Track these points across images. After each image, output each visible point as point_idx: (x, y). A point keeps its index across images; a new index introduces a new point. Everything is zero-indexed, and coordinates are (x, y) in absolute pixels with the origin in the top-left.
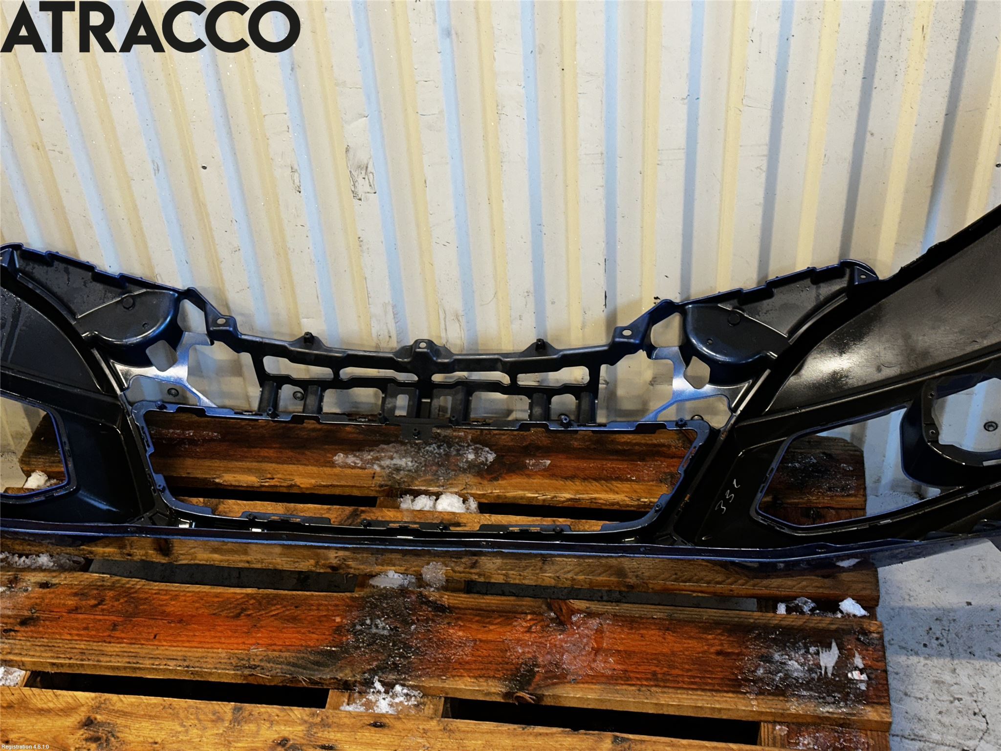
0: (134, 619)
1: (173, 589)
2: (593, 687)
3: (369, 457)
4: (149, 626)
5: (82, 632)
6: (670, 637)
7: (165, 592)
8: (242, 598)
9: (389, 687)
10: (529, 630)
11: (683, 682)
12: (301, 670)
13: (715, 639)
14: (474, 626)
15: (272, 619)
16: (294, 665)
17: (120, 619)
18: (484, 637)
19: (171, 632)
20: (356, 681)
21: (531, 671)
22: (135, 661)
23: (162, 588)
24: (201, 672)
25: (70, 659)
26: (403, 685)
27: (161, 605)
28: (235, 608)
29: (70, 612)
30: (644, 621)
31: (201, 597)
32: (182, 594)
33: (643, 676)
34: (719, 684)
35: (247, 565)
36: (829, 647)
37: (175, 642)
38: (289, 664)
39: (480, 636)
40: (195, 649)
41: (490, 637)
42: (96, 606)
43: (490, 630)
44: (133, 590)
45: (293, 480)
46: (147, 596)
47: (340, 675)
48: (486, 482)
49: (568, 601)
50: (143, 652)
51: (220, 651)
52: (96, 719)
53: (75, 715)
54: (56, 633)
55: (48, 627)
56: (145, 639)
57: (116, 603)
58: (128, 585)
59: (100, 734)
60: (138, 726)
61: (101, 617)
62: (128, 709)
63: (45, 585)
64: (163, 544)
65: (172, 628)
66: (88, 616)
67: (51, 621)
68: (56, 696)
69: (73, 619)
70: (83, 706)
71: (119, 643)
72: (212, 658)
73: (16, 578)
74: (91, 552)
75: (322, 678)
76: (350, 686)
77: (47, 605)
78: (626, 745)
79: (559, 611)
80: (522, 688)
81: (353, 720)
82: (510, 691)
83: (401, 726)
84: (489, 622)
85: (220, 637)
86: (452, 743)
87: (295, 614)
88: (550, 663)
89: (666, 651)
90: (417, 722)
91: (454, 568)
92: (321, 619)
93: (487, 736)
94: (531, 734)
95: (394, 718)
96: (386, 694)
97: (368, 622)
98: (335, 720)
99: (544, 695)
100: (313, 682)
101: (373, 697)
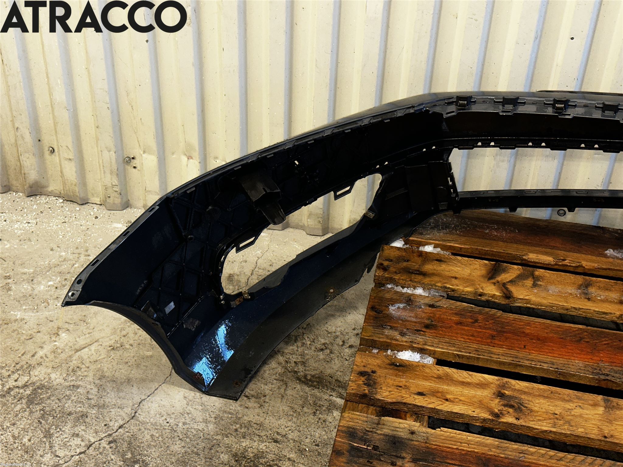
0: (505, 334)
1: (524, 319)
4: (517, 340)
5: (471, 338)
7: (519, 320)
8: (577, 330)
15: (606, 346)
17: (495, 333)
19: (535, 345)
22: (517, 360)
23: (517, 317)
24: (567, 373)
25: (470, 353)
27: (520, 328)
28: (575, 336)
29: (457, 324)
31: (547, 327)
32: (532, 323)
35: (565, 312)
37: (540, 352)
40: (558, 359)
42: (473, 323)
44: (495, 316)
45: (580, 263)
46: (507, 321)
50: (520, 355)
51: (577, 362)
52: (505, 393)
53: (489, 389)
54: (453, 336)
55: (446, 332)
56: (518, 347)
57: (487, 323)
58: (491, 313)
59: (512, 403)
60: (538, 401)
61: (480, 330)
62: (526, 390)
63: (432, 306)
64: (505, 291)
65: (534, 343)
66: (471, 328)
67: (446, 328)
68: (470, 375)
69: (461, 329)
70: (492, 383)
71: (500, 347)
72: (573, 365)
73: (410, 299)
74: (453, 290)
77: (439, 318)
85: (572, 353)
87: (621, 345)
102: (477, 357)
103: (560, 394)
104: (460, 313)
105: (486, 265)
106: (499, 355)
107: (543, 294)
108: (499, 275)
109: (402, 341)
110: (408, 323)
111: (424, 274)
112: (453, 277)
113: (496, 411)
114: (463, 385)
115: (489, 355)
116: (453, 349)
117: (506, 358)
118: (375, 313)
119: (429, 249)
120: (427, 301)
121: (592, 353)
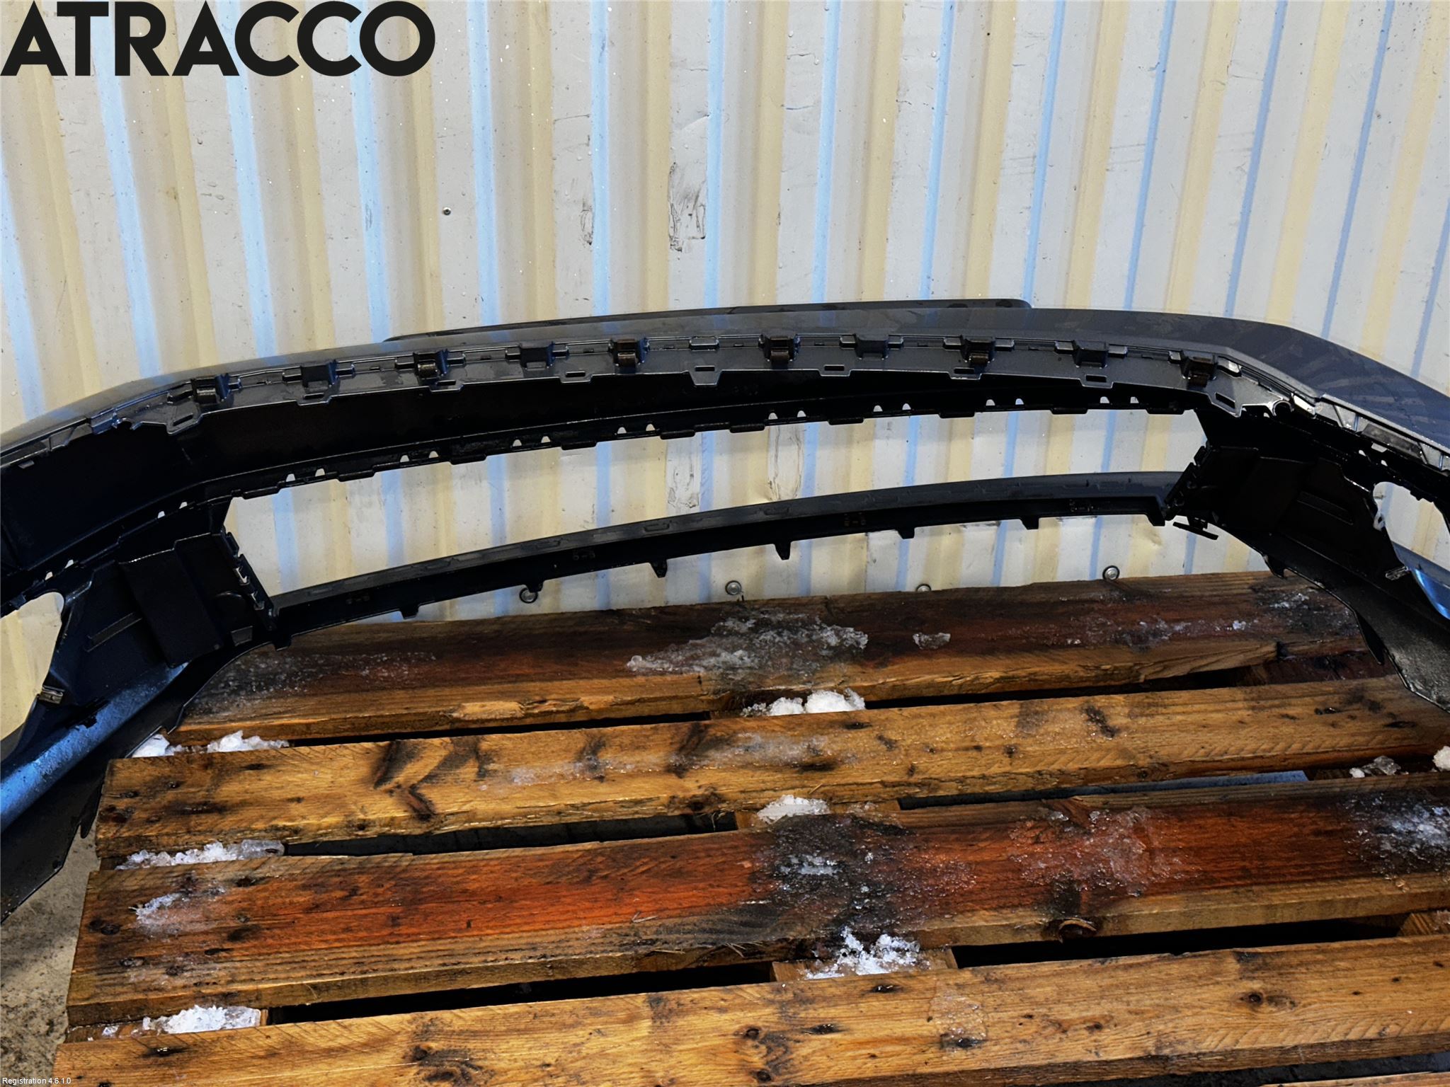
0: (422, 907)
1: (463, 858)
2: (1171, 897)
3: (680, 658)
4: (450, 913)
5: (342, 936)
6: (1240, 824)
7: (453, 865)
8: (580, 857)
9: (869, 940)
10: (1037, 841)
11: (1291, 874)
12: (727, 936)
13: (1301, 817)
14: (956, 846)
15: (644, 877)
16: (711, 931)
17: (399, 910)
18: (978, 858)
19: (491, 915)
20: (818, 939)
21: (1071, 890)
22: (453, 961)
23: (446, 860)
24: (567, 961)
25: (342, 974)
26: (892, 935)
27: (458, 883)
28: (578, 870)
29: (308, 910)
30: (1192, 808)
31: (517, 864)
32: (482, 864)
33: (1233, 874)
34: (1340, 870)
35: (556, 820)
37: (504, 927)
38: (704, 931)
39: (971, 858)
40: (544, 933)
41: (986, 856)
42: (346, 898)
43: (982, 849)
44: (398, 870)
45: (578, 699)
46: (426, 873)
47: (791, 935)
48: (871, 671)
49: (1071, 799)
50: (459, 947)
51: (585, 928)
52: (430, 1048)
53: (391, 1049)
54: (300, 943)
55: (281, 938)
56: (454, 931)
57: (380, 890)
58: (387, 864)
59: (447, 1067)
60: (505, 1046)
61: (364, 912)
62: (478, 1027)
63: (245, 882)
64: (415, 803)
65: (489, 910)
66: (342, 913)
67: (281, 928)
68: (345, 1027)
69: (319, 920)
70: (398, 1033)
71: (413, 941)
72: (577, 939)
73: (189, 879)
74: (296, 831)
75: (765, 943)
76: (805, 950)
77: (262, 907)
78: (1260, 961)
79: (1066, 811)
80: (1070, 914)
81: (843, 989)
82: (1054, 921)
83: (919, 986)
84: (974, 839)
85: (574, 912)
86: (1008, 996)
87: (677, 866)
88: (1093, 876)
89: (1243, 840)
90: (942, 977)
91: (885, 779)
92: (721, 867)
93: (1056, 980)
94: (1117, 967)
95: (905, 977)
96: (868, 952)
97: (795, 861)
98: (817, 993)
99: (1105, 918)
100: (751, 951)
101: (849, 961)
102: (361, 979)
103: (553, 1015)
104: (314, 883)
105: (368, 751)
106: (410, 959)
107: (502, 792)
108: (401, 768)
109: (175, 988)
110: (186, 939)
111: (220, 809)
112: (291, 800)
114: (332, 1056)
115: (388, 967)
116: (303, 973)
117: (428, 963)
118: (101, 935)
119: (231, 744)
120: (231, 873)
121: (616, 900)
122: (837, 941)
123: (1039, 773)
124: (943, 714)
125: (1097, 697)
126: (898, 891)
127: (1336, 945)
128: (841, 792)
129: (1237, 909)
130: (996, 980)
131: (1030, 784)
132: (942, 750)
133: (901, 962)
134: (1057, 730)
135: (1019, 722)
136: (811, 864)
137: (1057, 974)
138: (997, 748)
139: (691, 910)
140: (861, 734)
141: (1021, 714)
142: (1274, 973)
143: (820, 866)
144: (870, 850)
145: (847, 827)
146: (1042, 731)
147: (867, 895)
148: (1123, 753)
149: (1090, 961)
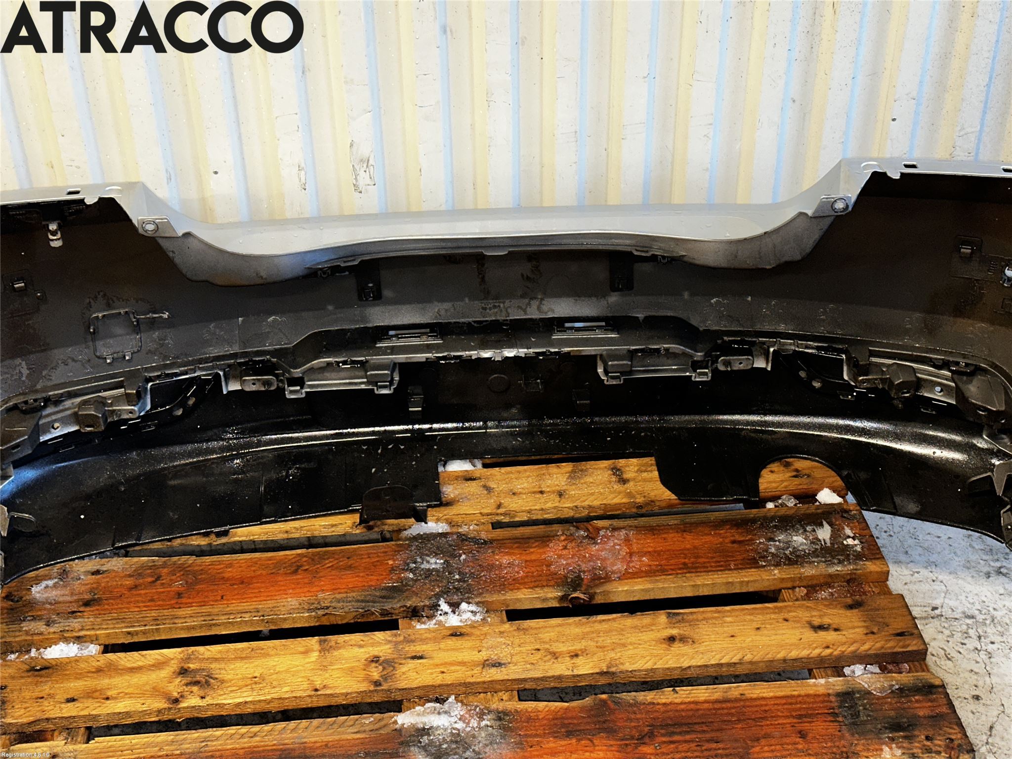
0: (197, 587)
1: (224, 559)
2: (636, 580)
4: (212, 591)
5: (149, 604)
6: (688, 536)
7: (218, 563)
8: (294, 558)
9: (455, 606)
10: (565, 548)
11: (711, 567)
12: (371, 604)
13: (726, 533)
14: (516, 551)
15: (329, 570)
16: (362, 601)
17: (183, 589)
18: (528, 558)
19: (236, 592)
20: (424, 606)
21: (579, 576)
22: (210, 618)
24: (276, 619)
25: (145, 625)
26: (469, 603)
27: (219, 573)
28: (290, 566)
29: (131, 589)
30: (662, 528)
31: (255, 562)
32: (235, 562)
33: (677, 567)
34: (741, 564)
35: (285, 536)
36: (821, 525)
37: (243, 599)
38: (358, 601)
39: (524, 558)
40: (265, 602)
41: (533, 557)
42: (153, 582)
43: (532, 553)
44: (186, 566)
46: (201, 568)
47: (409, 603)
49: (591, 523)
50: (215, 610)
51: (289, 600)
52: (189, 668)
53: (167, 668)
54: (124, 608)
55: (113, 605)
56: (213, 601)
57: (174, 577)
58: (180, 562)
59: (198, 678)
60: (233, 667)
61: (162, 590)
62: (219, 656)
63: (98, 572)
65: (235, 589)
66: (150, 591)
67: (114, 599)
68: (143, 656)
69: (136, 595)
70: (173, 659)
71: (188, 607)
73: (64, 570)
75: (392, 608)
76: (418, 612)
77: (105, 587)
78: (680, 618)
79: (587, 530)
80: (575, 590)
81: (433, 634)
82: (565, 595)
83: (478, 633)
84: (527, 547)
85: (285, 590)
86: (527, 638)
87: (349, 563)
88: (593, 568)
89: (688, 546)
90: (492, 628)
91: (482, 511)
92: (375, 564)
93: (557, 629)
94: (595, 621)
95: (471, 627)
96: (455, 613)
97: (419, 560)
98: (417, 636)
99: (595, 593)
100: (384, 613)
101: (442, 618)
102: (156, 629)
103: (263, 649)
104: (136, 573)
106: (185, 618)
109: (49, 633)
110: (59, 605)
113: (175, 694)
114: (133, 672)
115: (172, 621)
116: (123, 625)
117: (195, 620)
118: (11, 603)
120: (90, 567)
121: (310, 583)
122: (435, 607)
123: (576, 507)
124: (525, 471)
125: (620, 460)
126: (477, 578)
127: (728, 608)
128: (456, 519)
129: (675, 587)
130: (523, 629)
131: (571, 514)
132: (520, 493)
133: (473, 618)
134: (591, 481)
135: (570, 476)
136: (428, 562)
137: (560, 625)
138: (553, 492)
139: (352, 590)
140: (474, 483)
141: (573, 472)
142: (687, 624)
143: (435, 563)
144: (465, 554)
145: (453, 540)
146: (582, 481)
147: (457, 580)
148: (630, 495)
149: (580, 618)
